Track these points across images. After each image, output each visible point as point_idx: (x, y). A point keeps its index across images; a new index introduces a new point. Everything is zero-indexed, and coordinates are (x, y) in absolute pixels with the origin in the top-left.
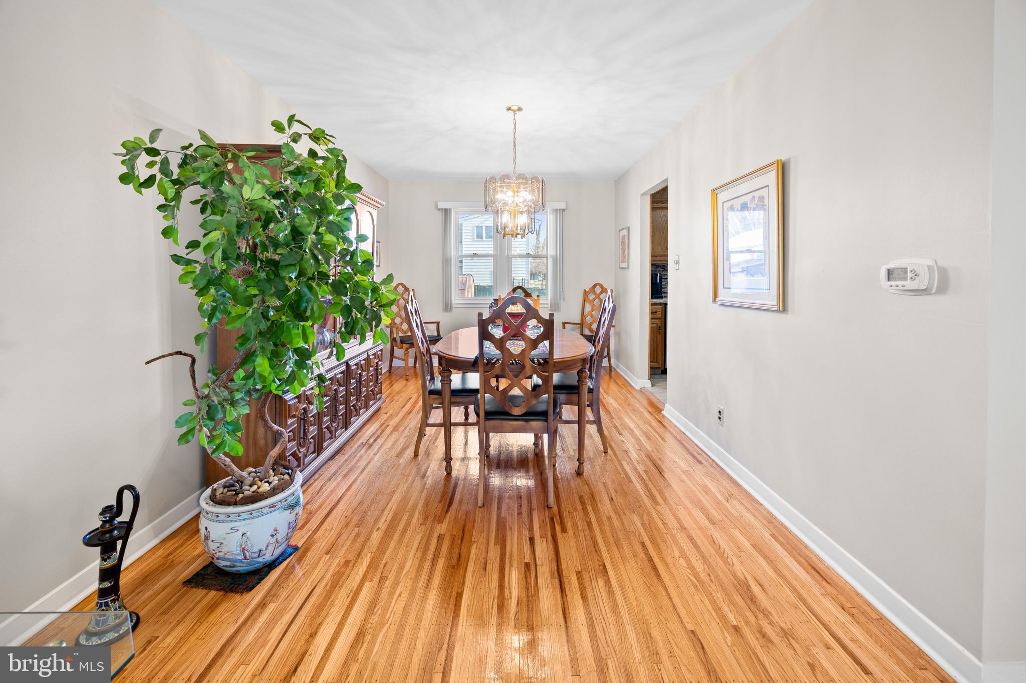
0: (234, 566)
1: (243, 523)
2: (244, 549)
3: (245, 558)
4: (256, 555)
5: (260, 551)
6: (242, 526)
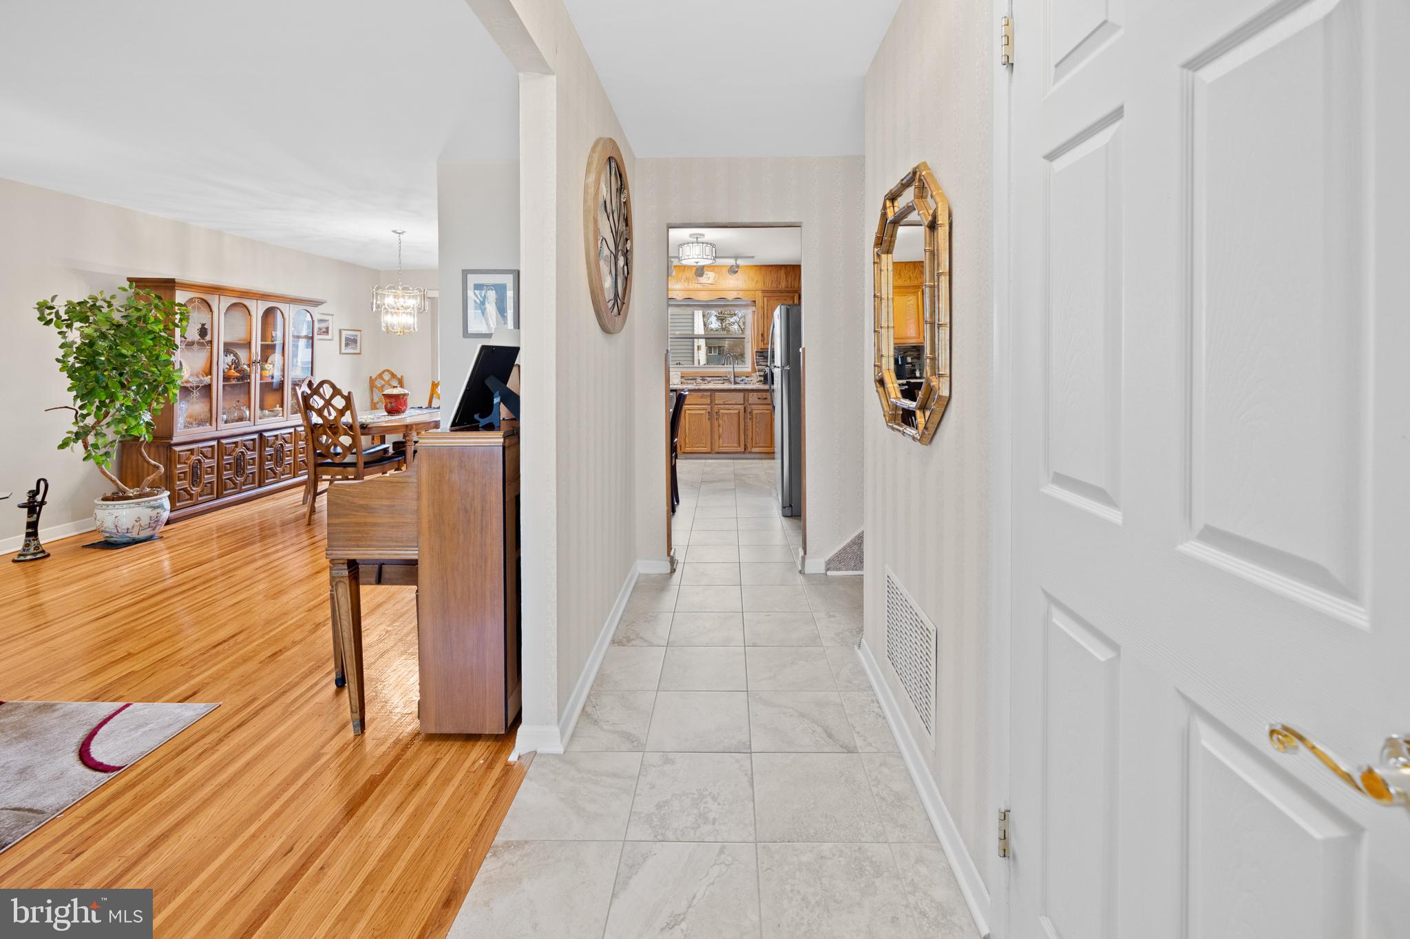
0: (112, 537)
1: (116, 510)
2: (116, 526)
3: (118, 532)
4: (125, 531)
5: (128, 529)
6: (116, 512)
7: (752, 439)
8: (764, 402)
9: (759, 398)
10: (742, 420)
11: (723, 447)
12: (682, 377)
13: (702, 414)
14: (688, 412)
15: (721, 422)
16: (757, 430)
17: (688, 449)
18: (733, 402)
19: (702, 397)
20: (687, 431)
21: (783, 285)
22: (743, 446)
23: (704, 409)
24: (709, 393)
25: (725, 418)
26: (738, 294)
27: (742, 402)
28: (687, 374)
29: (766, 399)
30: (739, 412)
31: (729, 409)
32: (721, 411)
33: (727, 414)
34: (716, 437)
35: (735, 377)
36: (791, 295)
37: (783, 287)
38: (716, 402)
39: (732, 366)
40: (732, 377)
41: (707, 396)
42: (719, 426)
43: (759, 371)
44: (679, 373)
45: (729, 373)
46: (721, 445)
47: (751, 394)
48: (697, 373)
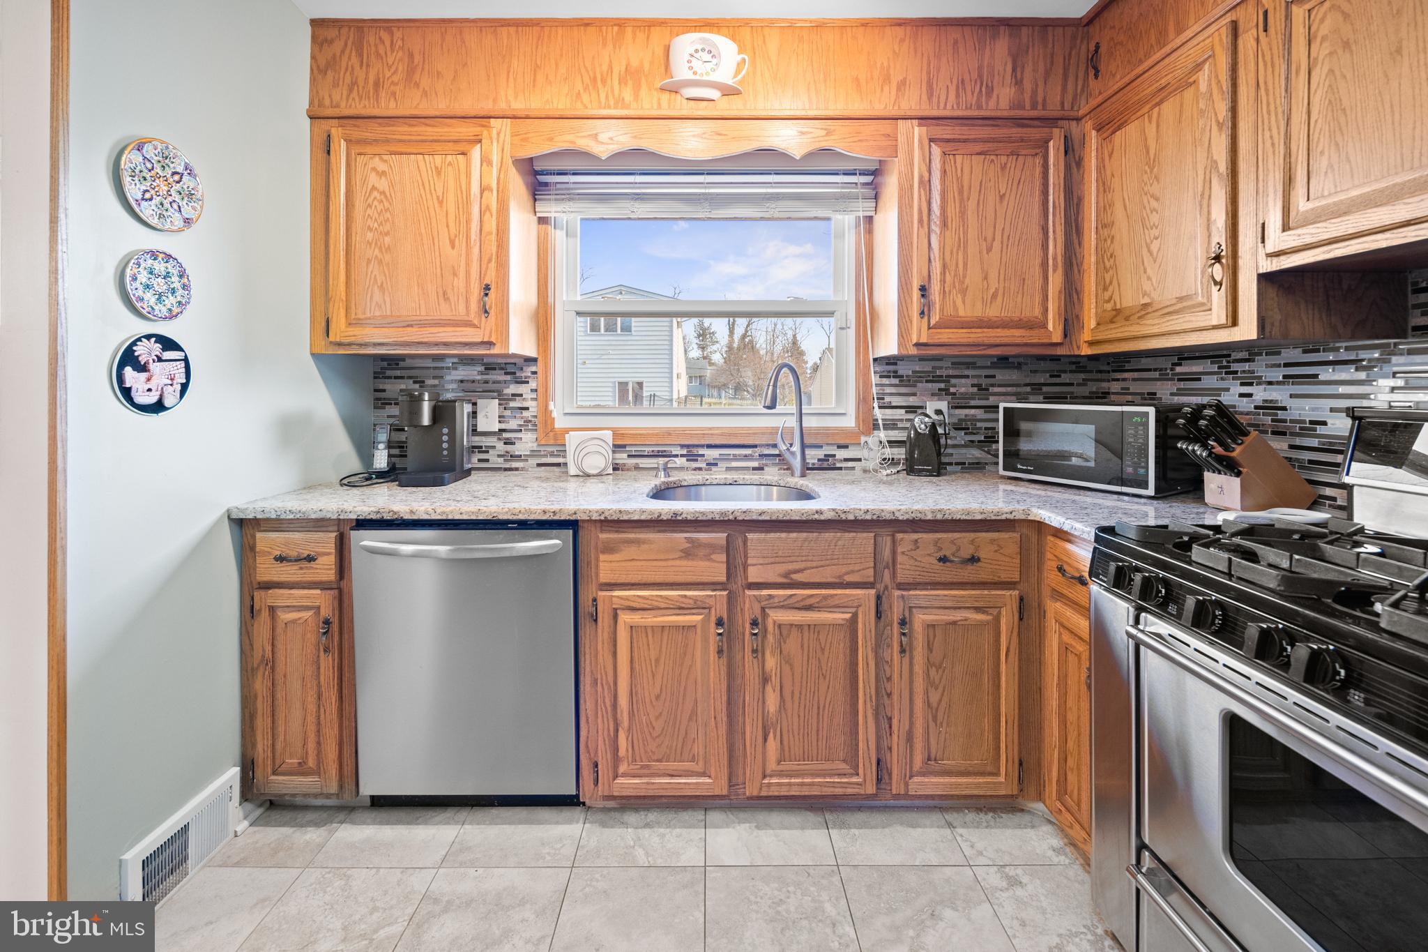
7: (910, 738)
8: (969, 573)
9: (943, 560)
10: (865, 653)
11: (780, 774)
12: (617, 447)
13: (692, 628)
14: (625, 618)
15: (771, 662)
16: (934, 698)
17: (628, 784)
18: (827, 575)
19: (688, 554)
20: (623, 701)
21: (1003, 99)
22: (867, 770)
23: (698, 606)
24: (720, 537)
25: (792, 644)
26: (829, 133)
27: (869, 575)
28: (634, 436)
29: (974, 560)
30: (854, 620)
31: (809, 608)
32: (776, 616)
33: (800, 627)
34: (751, 730)
35: (804, 447)
36: (1036, 133)
37: (1004, 103)
38: (754, 575)
39: (793, 408)
40: (796, 448)
41: (713, 547)
42: (765, 680)
43: (886, 427)
44: (608, 435)
45: (787, 432)
46: (772, 765)
47: (905, 540)
48: (668, 433)
